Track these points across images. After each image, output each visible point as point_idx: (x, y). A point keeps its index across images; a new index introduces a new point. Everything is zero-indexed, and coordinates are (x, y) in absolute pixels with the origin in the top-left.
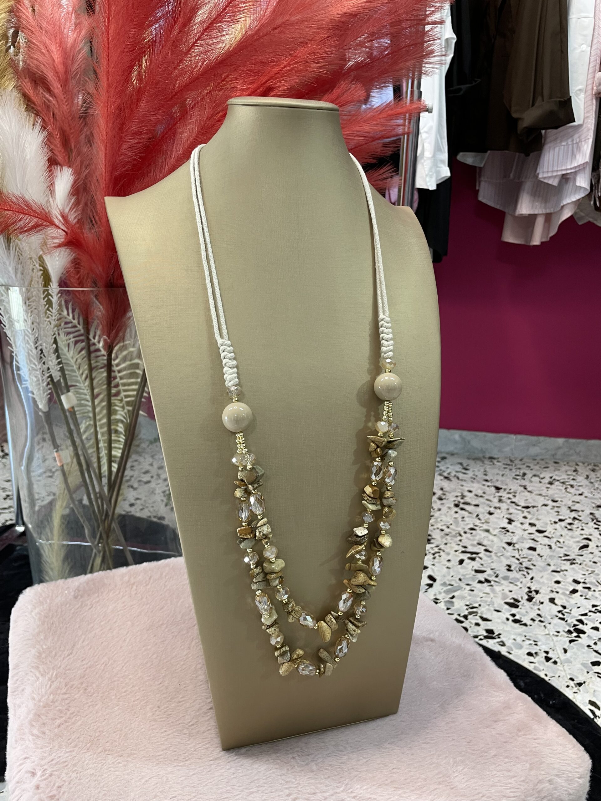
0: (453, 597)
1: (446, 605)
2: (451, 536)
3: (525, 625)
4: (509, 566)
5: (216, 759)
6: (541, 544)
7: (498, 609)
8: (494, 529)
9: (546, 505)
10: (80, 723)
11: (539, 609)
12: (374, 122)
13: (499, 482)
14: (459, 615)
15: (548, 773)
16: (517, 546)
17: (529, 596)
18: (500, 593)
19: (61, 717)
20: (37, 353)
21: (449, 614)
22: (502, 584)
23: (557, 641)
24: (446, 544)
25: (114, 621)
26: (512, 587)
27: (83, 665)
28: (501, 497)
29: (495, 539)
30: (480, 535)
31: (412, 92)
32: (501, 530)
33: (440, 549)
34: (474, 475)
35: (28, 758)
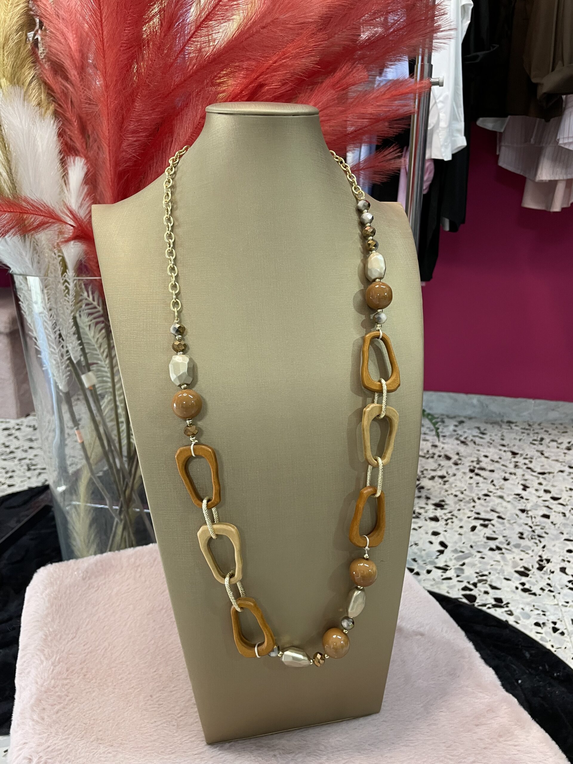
0: (464, 564)
1: (456, 572)
2: (465, 502)
3: (535, 594)
4: (522, 534)
5: (200, 753)
6: (555, 512)
7: (507, 577)
8: (508, 495)
9: (562, 471)
10: (76, 710)
11: (549, 579)
12: (378, 104)
13: (516, 447)
14: (469, 583)
16: (530, 513)
17: (539, 564)
18: (510, 562)
19: (60, 703)
20: (56, 338)
21: (459, 581)
22: (513, 552)
23: (565, 612)
24: (459, 510)
25: (118, 604)
26: (523, 555)
27: (85, 650)
28: (517, 462)
29: (509, 506)
30: (494, 501)
31: (422, 66)
32: (515, 496)
33: (453, 515)
34: (491, 439)
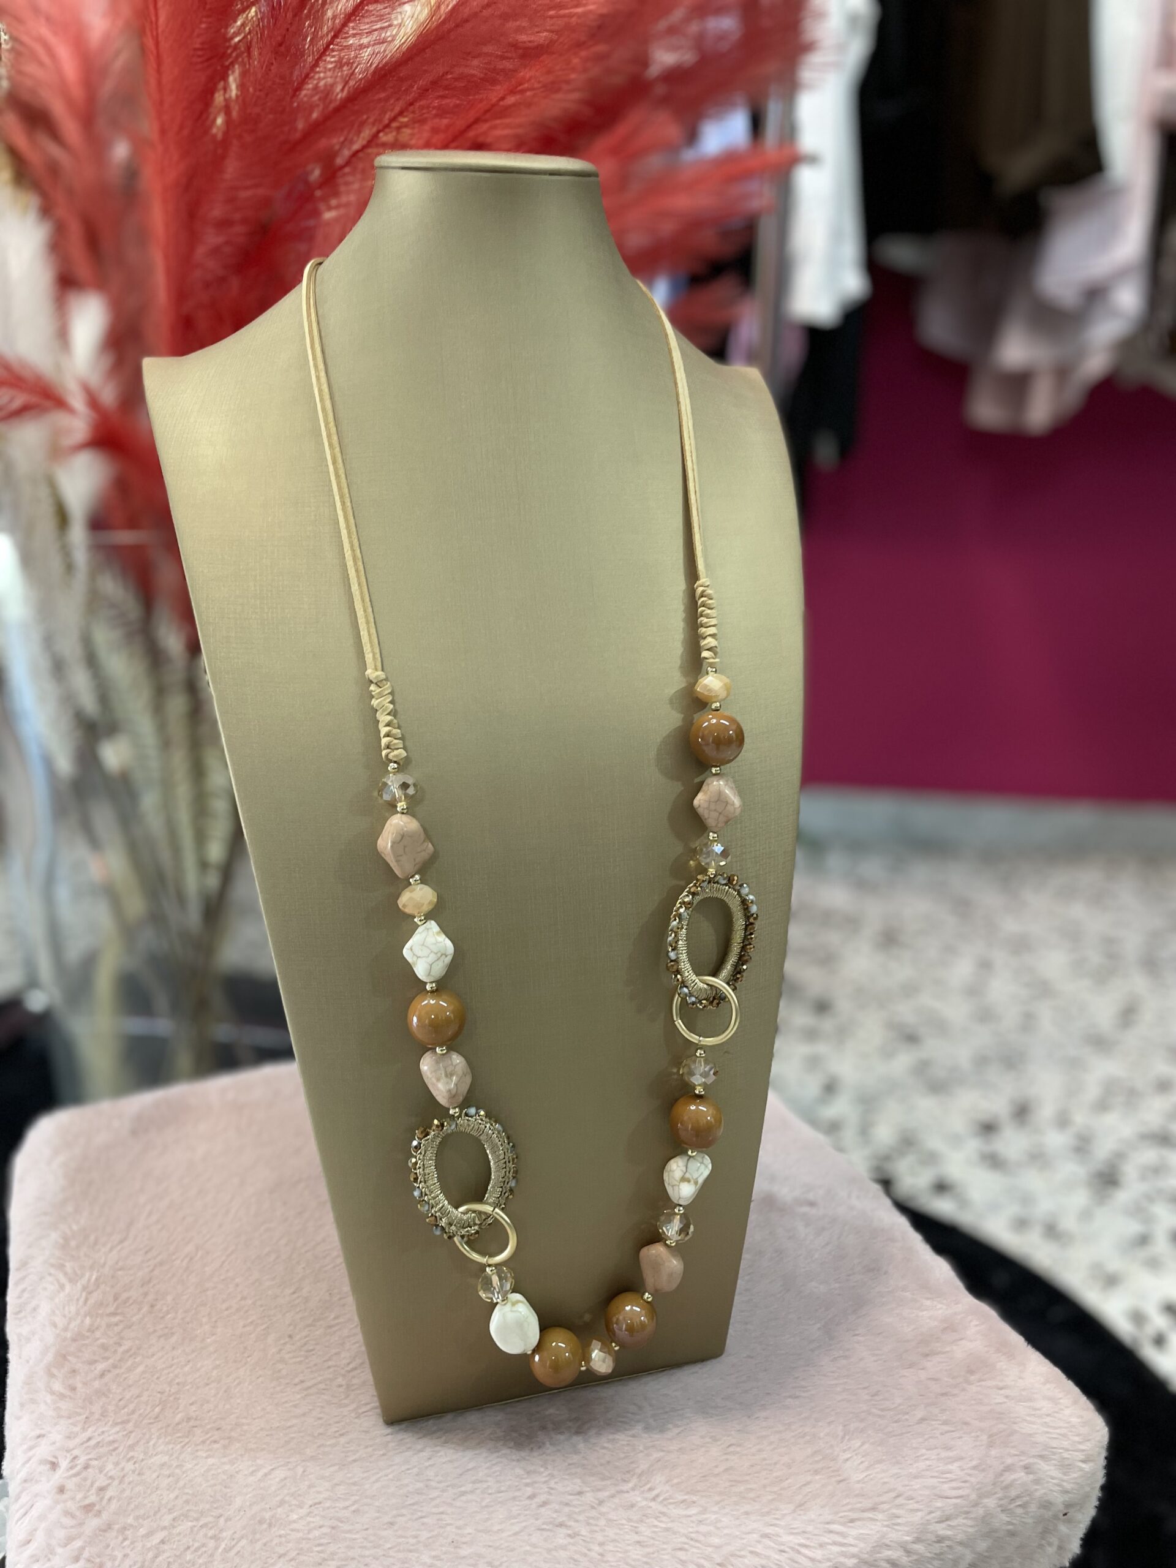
15: (1023, 1453)
25: (207, 1177)
35: (44, 1436)
